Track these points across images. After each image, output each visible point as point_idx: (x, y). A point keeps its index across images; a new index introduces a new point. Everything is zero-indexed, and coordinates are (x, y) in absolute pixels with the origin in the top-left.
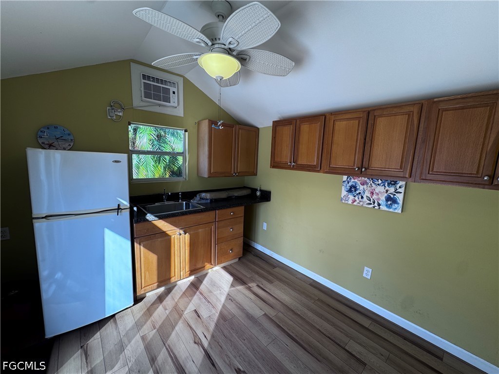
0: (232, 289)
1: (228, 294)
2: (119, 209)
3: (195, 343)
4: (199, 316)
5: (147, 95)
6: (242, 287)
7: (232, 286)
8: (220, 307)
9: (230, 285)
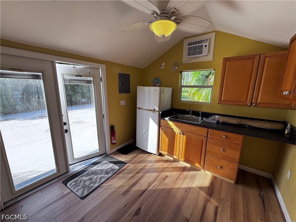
0: (197, 189)
1: (190, 188)
2: (154, 110)
3: (149, 184)
4: (164, 179)
5: (189, 54)
6: (205, 195)
7: (201, 188)
8: (177, 186)
9: (200, 186)
